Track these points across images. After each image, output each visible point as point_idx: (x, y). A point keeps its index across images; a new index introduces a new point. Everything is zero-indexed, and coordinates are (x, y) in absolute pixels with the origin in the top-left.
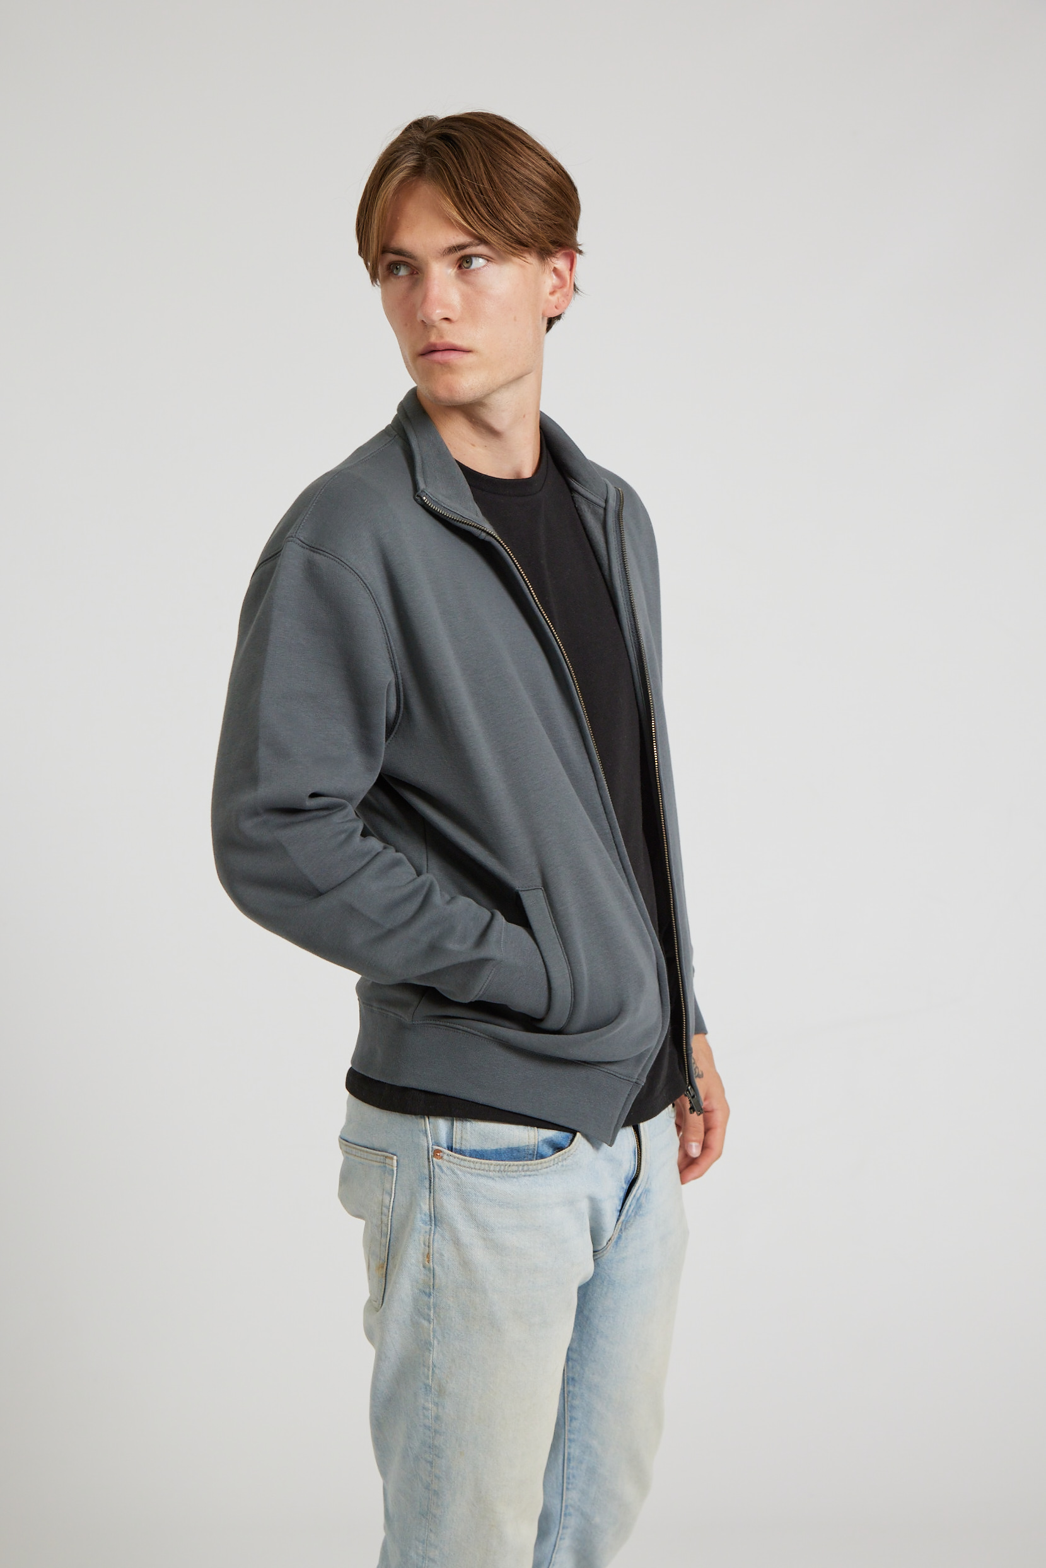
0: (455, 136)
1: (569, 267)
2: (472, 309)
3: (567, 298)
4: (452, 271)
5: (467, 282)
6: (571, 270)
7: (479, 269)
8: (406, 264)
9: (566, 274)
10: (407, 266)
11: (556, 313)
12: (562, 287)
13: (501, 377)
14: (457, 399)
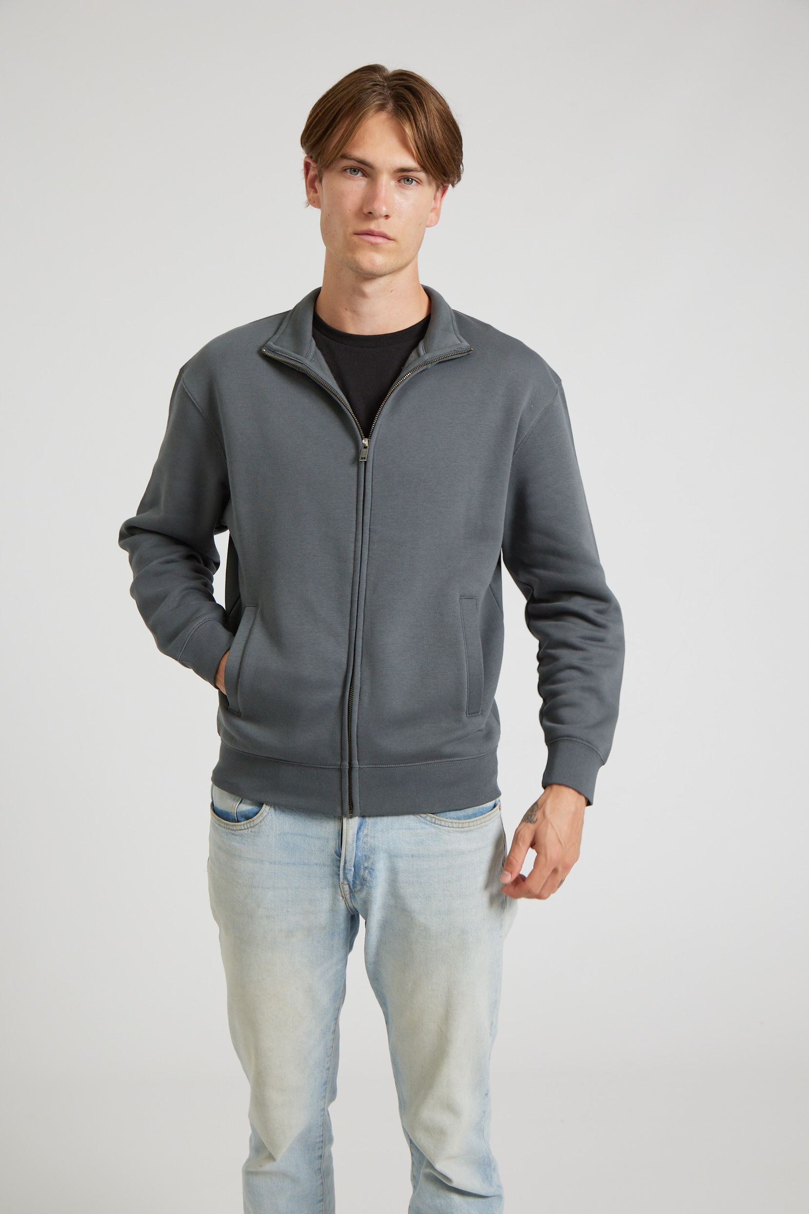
5: (402, 194)
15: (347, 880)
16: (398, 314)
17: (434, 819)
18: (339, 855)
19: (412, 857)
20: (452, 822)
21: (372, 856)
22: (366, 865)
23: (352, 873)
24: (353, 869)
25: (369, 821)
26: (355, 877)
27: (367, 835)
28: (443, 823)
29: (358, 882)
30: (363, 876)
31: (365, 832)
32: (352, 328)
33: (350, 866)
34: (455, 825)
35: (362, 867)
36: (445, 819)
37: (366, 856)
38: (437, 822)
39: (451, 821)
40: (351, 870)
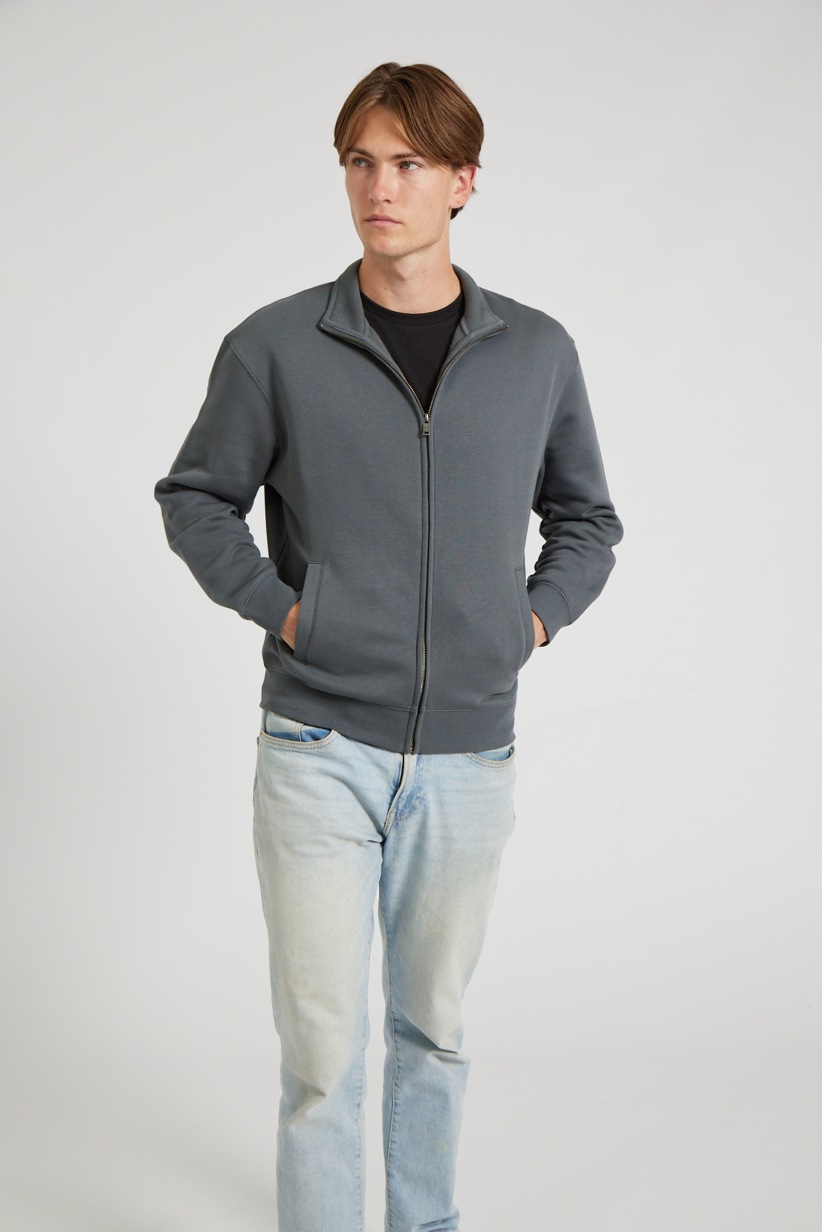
0: (410, 81)
1: (471, 176)
2: (403, 197)
3: (466, 197)
4: (395, 170)
5: (404, 178)
6: (472, 178)
7: (413, 170)
8: (366, 161)
9: (468, 181)
10: (367, 162)
11: (457, 206)
12: (463, 190)
13: (416, 242)
14: (386, 253)
15: (397, 809)
16: (432, 292)
17: (478, 760)
18: (398, 785)
19: (457, 792)
20: (492, 763)
21: (424, 788)
22: (419, 795)
23: (404, 802)
24: (406, 799)
25: (425, 757)
26: (405, 806)
27: (422, 769)
28: (485, 763)
29: (406, 811)
30: (414, 805)
31: (421, 766)
32: (393, 305)
33: (404, 796)
34: (493, 765)
35: (415, 797)
36: (487, 760)
37: (419, 787)
38: (480, 762)
39: (491, 761)
40: (404, 799)
